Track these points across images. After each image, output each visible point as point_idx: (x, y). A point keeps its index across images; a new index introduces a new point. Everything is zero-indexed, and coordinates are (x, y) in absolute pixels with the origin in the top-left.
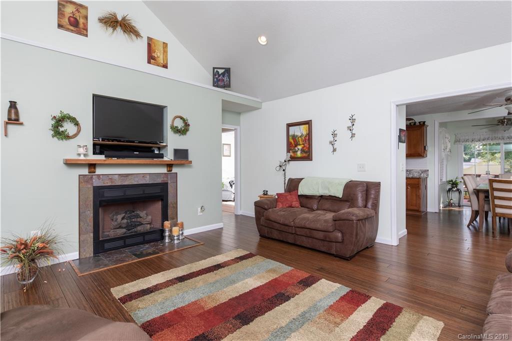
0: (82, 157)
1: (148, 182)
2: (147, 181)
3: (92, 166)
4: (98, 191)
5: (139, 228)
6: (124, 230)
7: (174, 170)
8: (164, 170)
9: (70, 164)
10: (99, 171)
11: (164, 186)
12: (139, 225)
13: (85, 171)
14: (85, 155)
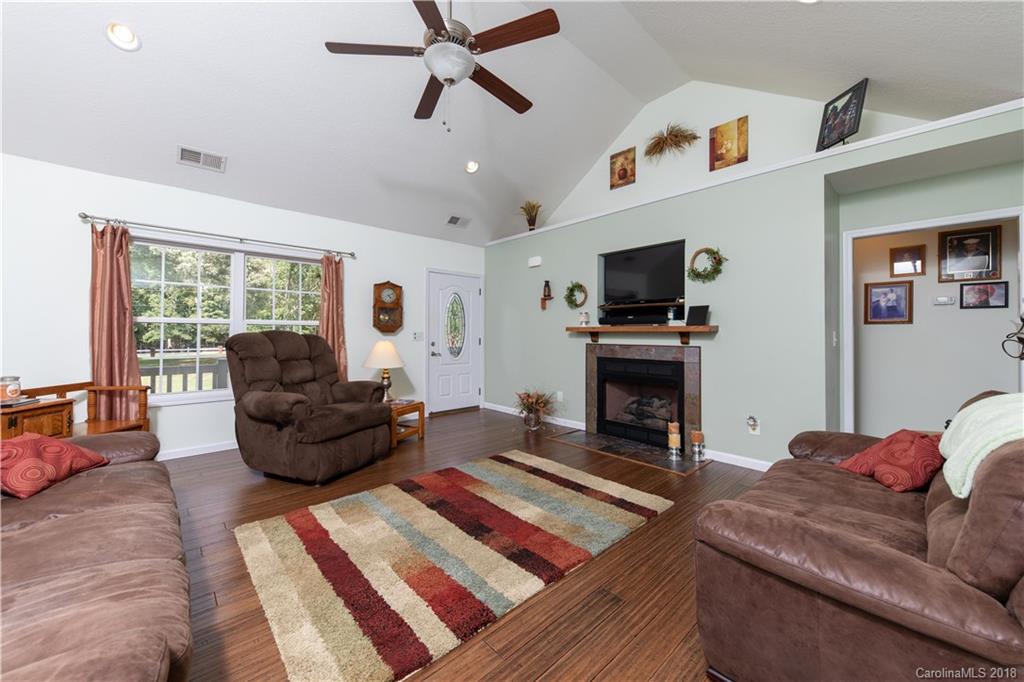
0: (584, 325)
1: (653, 358)
2: (653, 356)
3: (594, 335)
4: (601, 361)
5: (648, 422)
6: (631, 417)
7: (693, 342)
8: (677, 342)
9: (578, 332)
10: (602, 341)
11: (678, 367)
12: (648, 417)
13: (589, 340)
14: (587, 323)
